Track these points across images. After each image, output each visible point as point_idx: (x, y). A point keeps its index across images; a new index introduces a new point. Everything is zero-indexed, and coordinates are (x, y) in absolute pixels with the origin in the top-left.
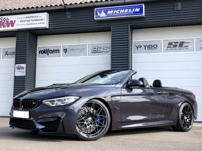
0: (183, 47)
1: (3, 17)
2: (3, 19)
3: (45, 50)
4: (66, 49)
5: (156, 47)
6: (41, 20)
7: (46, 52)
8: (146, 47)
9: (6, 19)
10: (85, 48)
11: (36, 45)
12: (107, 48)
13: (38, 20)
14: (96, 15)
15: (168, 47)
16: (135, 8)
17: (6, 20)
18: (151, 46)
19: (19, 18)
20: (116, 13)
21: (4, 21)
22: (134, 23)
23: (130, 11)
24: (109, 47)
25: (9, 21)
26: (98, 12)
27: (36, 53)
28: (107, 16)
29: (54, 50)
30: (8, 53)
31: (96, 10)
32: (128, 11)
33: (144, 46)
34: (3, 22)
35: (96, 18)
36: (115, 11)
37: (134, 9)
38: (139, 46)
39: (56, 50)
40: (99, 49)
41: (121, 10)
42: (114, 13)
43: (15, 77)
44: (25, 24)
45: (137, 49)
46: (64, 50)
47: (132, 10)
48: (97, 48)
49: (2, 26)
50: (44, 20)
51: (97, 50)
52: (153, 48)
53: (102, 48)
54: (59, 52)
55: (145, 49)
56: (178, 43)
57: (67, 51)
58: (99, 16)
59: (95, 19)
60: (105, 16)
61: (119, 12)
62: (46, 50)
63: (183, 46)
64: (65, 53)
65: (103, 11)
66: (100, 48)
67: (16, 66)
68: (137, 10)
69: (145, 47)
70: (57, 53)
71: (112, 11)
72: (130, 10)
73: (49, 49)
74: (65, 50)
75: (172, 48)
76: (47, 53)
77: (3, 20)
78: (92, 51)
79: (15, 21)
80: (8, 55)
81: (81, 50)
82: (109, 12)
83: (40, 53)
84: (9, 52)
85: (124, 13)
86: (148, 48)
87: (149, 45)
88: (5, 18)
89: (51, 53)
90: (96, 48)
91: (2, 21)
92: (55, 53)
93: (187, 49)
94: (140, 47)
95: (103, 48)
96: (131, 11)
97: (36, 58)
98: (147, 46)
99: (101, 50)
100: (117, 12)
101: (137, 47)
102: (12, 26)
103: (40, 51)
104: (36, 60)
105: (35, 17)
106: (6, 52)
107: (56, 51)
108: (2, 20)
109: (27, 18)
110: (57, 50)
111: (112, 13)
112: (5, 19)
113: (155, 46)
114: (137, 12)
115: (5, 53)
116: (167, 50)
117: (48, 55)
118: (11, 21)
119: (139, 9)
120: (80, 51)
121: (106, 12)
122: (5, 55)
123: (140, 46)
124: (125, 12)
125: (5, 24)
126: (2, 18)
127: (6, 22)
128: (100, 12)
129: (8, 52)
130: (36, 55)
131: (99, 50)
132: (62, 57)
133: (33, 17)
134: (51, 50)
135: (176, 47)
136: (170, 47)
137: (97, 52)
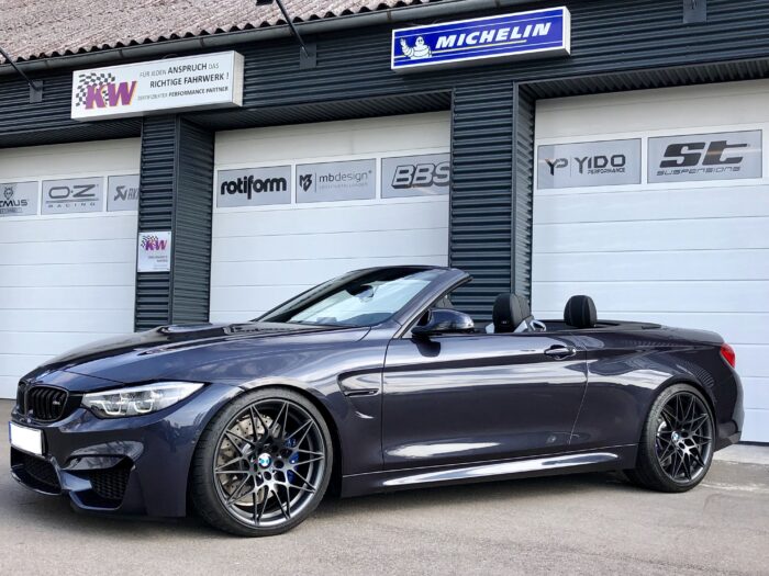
0: (722, 163)
1: (99, 71)
2: (99, 79)
3: (239, 180)
4: (307, 176)
5: (621, 162)
6: (217, 77)
7: (242, 187)
8: (586, 164)
9: (106, 76)
10: (370, 172)
11: (213, 164)
12: (445, 169)
13: (206, 79)
14: (396, 55)
15: (664, 164)
16: (534, 24)
17: (106, 80)
18: (600, 162)
19: (148, 73)
21: (101, 83)
22: (535, 79)
23: (515, 35)
25: (117, 83)
26: (403, 43)
27: (212, 193)
28: (433, 55)
29: (268, 180)
30: (125, 192)
32: (510, 33)
33: (577, 159)
34: (98, 87)
35: (396, 64)
36: (462, 36)
37: (529, 28)
38: (557, 161)
39: (275, 180)
40: (418, 174)
41: (485, 33)
42: (460, 43)
43: (139, 274)
44: (166, 95)
45: (552, 172)
46: (302, 178)
47: (521, 31)
48: (411, 171)
49: (95, 104)
50: (225, 76)
51: (410, 178)
52: (609, 166)
54: (284, 189)
55: (581, 171)
56: (701, 146)
57: (310, 182)
58: (407, 58)
59: (393, 67)
60: (427, 57)
61: (478, 38)
62: (243, 180)
63: (722, 159)
64: (306, 188)
65: (420, 38)
66: (421, 171)
67: (141, 238)
68: (543, 29)
69: (581, 163)
70: (278, 189)
71: (453, 38)
72: (516, 29)
73: (252, 177)
74: (304, 179)
75: (682, 168)
76: (245, 192)
77: (97, 82)
78: (396, 183)
79: (134, 83)
80: (124, 198)
82: (442, 41)
83: (223, 193)
84: (127, 188)
85: (494, 41)
86: (590, 166)
87: (596, 158)
88: (103, 75)
89: (258, 191)
90: (406, 172)
91: (95, 85)
92: (272, 189)
93: (737, 169)
94: (563, 163)
96: (519, 36)
97: (211, 207)
98: (586, 162)
99: (424, 178)
100: (470, 41)
101: (552, 166)
102: (126, 101)
103: (225, 184)
104: (211, 214)
105: (197, 67)
106: (118, 189)
107: (275, 184)
108: (93, 81)
109: (170, 71)
110: (277, 181)
111: (451, 45)
112: (102, 80)
113: (618, 161)
114: (539, 39)
115: (117, 194)
116: (660, 173)
117: (249, 197)
119: (548, 25)
120: (355, 181)
121: (431, 41)
122: (116, 198)
123: (563, 160)
124: (499, 38)
125: (103, 95)
126: (94, 74)
127: (106, 89)
128: (411, 43)
129: (122, 187)
130: (211, 200)
131: (419, 179)
132: (293, 204)
133: (189, 68)
134: (259, 181)
135: (695, 163)
136: (673, 164)
137: (411, 185)
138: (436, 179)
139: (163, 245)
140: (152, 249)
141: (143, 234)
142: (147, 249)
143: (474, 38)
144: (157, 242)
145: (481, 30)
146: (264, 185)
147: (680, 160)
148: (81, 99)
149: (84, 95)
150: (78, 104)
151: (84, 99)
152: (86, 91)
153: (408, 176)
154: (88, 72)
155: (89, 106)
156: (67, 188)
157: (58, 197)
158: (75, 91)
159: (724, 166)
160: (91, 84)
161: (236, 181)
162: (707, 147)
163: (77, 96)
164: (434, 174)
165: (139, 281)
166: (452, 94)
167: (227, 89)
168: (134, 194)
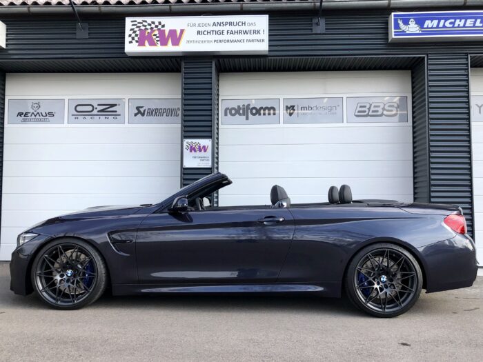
1: (149, 20)
2: (149, 25)
3: (239, 106)
4: (291, 106)
6: (254, 32)
7: (241, 112)
9: (157, 23)
10: (338, 106)
11: (218, 95)
12: (392, 106)
13: (246, 32)
14: (395, 29)
17: (156, 26)
19: (195, 25)
20: (444, 26)
21: (152, 28)
23: (478, 23)
24: (395, 105)
25: (167, 30)
26: (400, 22)
27: (218, 115)
28: (422, 31)
29: (261, 108)
30: (145, 111)
31: (395, 15)
32: (475, 22)
34: (149, 31)
35: (395, 35)
36: (442, 22)
39: (267, 108)
40: (372, 109)
41: (458, 21)
42: (441, 25)
43: (183, 169)
44: (211, 42)
46: (287, 108)
48: (368, 107)
49: (146, 43)
50: (261, 32)
51: (367, 111)
53: (379, 106)
54: (274, 114)
55: (480, 113)
57: (294, 110)
58: (403, 31)
60: (418, 32)
61: (453, 23)
62: (241, 106)
64: (291, 114)
65: (412, 20)
66: (375, 107)
67: (185, 143)
69: (480, 107)
70: (269, 114)
71: (435, 22)
72: (479, 21)
73: (249, 105)
74: (289, 108)
76: (244, 115)
77: (148, 27)
78: (357, 114)
79: (182, 31)
80: (143, 115)
81: (329, 109)
82: (428, 23)
84: (146, 108)
85: (464, 26)
88: (153, 23)
89: (254, 114)
90: (365, 107)
91: (147, 29)
92: (264, 114)
95: (382, 106)
96: (481, 25)
97: (218, 124)
99: (377, 111)
100: (447, 24)
102: (176, 43)
103: (228, 109)
104: (218, 129)
105: (238, 24)
106: (138, 108)
107: (267, 111)
108: (145, 26)
109: (214, 24)
110: (269, 109)
111: (435, 26)
112: (153, 26)
115: (136, 111)
117: (247, 119)
118: (173, 32)
120: (327, 111)
121: (420, 22)
124: (467, 25)
125: (154, 37)
126: (146, 22)
127: (156, 32)
128: (406, 22)
129: (142, 107)
130: (218, 119)
131: (373, 111)
132: (281, 125)
133: (230, 24)
134: (254, 108)
137: (368, 115)
138: (385, 112)
139: (205, 149)
140: (195, 151)
141: (187, 140)
142: (191, 151)
143: (450, 23)
144: (199, 147)
145: (455, 19)
146: (258, 111)
148: (133, 39)
149: (136, 35)
150: (131, 42)
151: (136, 38)
152: (138, 33)
153: (366, 109)
154: (139, 19)
155: (141, 43)
156: (92, 106)
157: (83, 111)
158: (128, 32)
160: (143, 28)
161: (237, 108)
163: (130, 36)
164: (384, 109)
165: (184, 174)
166: (426, 58)
167: (263, 41)
168: (152, 113)
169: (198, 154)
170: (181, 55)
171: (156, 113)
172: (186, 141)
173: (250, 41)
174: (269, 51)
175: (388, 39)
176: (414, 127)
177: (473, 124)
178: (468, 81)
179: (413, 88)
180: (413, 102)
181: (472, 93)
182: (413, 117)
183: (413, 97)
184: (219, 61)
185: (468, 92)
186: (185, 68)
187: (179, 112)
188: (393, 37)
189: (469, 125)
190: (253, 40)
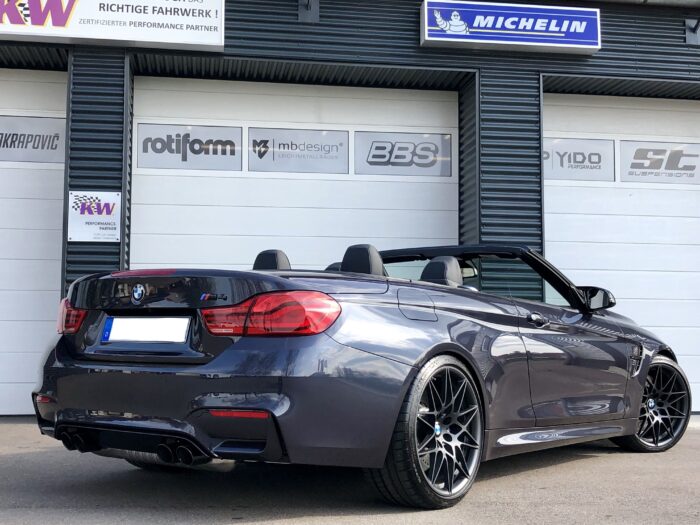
0: (681, 169)
3: (169, 137)
4: (262, 142)
5: (597, 160)
6: (201, 13)
7: (174, 146)
8: (566, 158)
10: (341, 144)
12: (428, 149)
13: (185, 12)
14: (429, 25)
15: (634, 166)
16: (571, 20)
18: (579, 158)
20: (503, 27)
23: (553, 27)
24: (433, 148)
26: (438, 15)
27: (131, 149)
28: (471, 32)
29: (210, 142)
32: (549, 24)
33: (558, 153)
35: (430, 35)
36: (501, 19)
37: (566, 23)
39: (219, 142)
40: (396, 152)
41: (523, 20)
42: (499, 25)
43: (68, 244)
44: (125, 24)
46: (255, 143)
47: (559, 25)
49: (5, 17)
50: (212, 14)
51: (388, 155)
52: (587, 163)
53: (406, 149)
55: (562, 165)
57: (267, 148)
58: (442, 30)
60: (464, 33)
61: (516, 24)
62: (174, 137)
63: (680, 165)
64: (261, 155)
65: (455, 13)
66: (400, 149)
67: (71, 198)
68: (579, 27)
69: (562, 157)
70: (224, 153)
71: (490, 20)
72: (554, 22)
73: (187, 135)
74: (259, 145)
75: (648, 171)
76: (178, 152)
78: (371, 159)
81: (326, 150)
82: (479, 20)
83: (145, 150)
85: (533, 30)
89: (196, 152)
90: (384, 148)
92: (215, 153)
95: (411, 148)
96: (557, 29)
97: (131, 167)
98: (567, 156)
99: (404, 157)
100: (508, 24)
103: (149, 140)
104: (130, 175)
107: (220, 147)
110: (224, 143)
111: (490, 25)
113: (595, 159)
117: (184, 158)
119: (584, 24)
120: (322, 153)
121: (468, 19)
123: (545, 152)
124: (537, 28)
125: (20, 8)
127: (25, 1)
128: (447, 16)
130: (131, 157)
131: (397, 157)
132: (245, 173)
134: (197, 141)
135: (659, 167)
136: (641, 166)
137: (388, 163)
138: (416, 159)
139: (108, 209)
140: (90, 212)
141: (75, 193)
142: (82, 212)
143: (513, 23)
144: (99, 205)
145: (520, 17)
146: (204, 147)
147: (647, 163)
153: (385, 152)
159: (683, 172)
161: (165, 139)
162: (668, 154)
164: (414, 154)
165: (69, 253)
166: (477, 75)
167: (216, 29)
168: (6, 141)
169: (96, 217)
170: (68, 42)
171: (13, 142)
172: (73, 195)
173: (192, 27)
174: (226, 46)
175: (419, 40)
176: (461, 185)
177: (546, 183)
178: (539, 114)
179: (460, 120)
180: (460, 145)
181: (545, 134)
182: (461, 169)
183: (460, 136)
184: (136, 57)
185: (539, 131)
186: (75, 66)
187: (62, 143)
188: (427, 38)
189: (540, 183)
190: (197, 27)
